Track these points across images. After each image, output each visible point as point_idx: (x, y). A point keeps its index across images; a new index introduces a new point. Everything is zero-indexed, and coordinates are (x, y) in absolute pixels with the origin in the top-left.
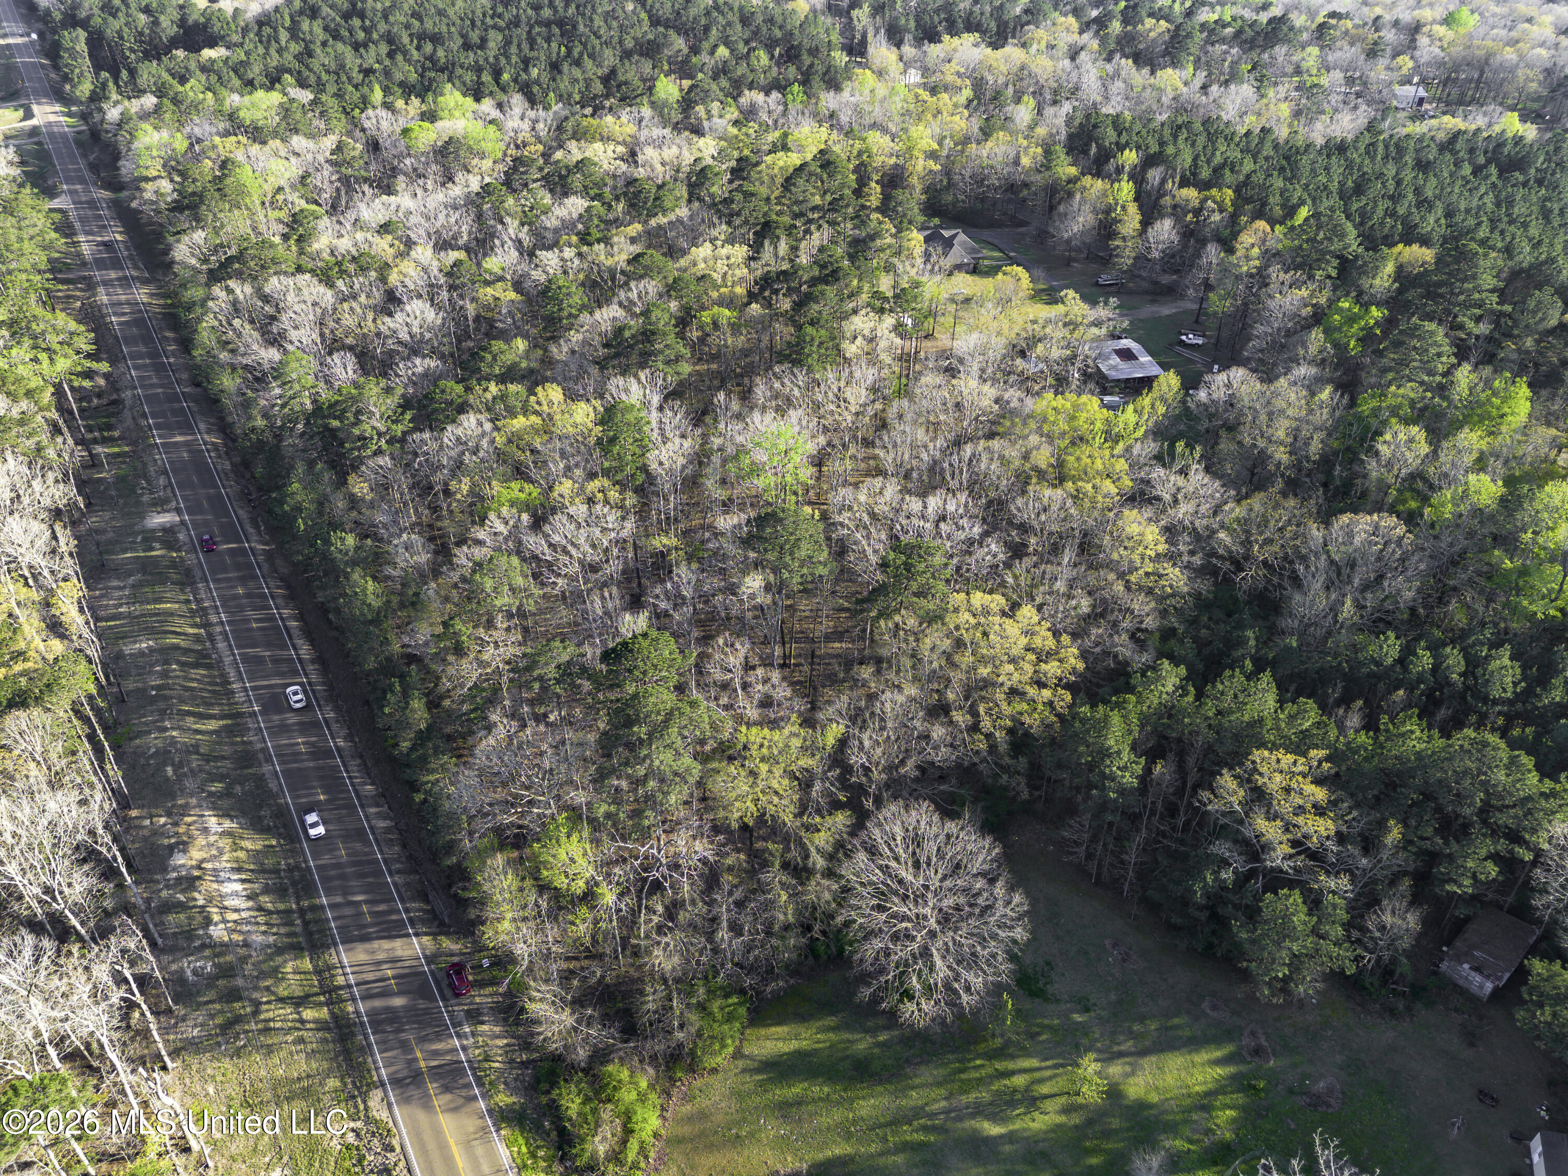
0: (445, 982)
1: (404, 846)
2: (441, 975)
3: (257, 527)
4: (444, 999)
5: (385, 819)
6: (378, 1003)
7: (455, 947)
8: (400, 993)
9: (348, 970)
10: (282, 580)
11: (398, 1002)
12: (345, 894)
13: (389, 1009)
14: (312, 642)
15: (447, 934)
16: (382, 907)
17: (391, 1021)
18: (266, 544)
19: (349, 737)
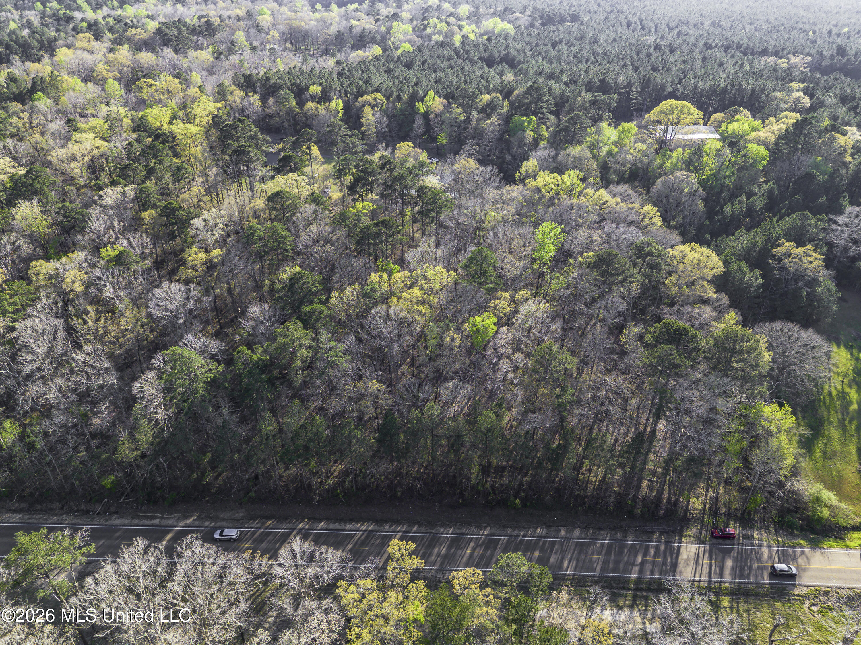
0: (720, 541)
1: (601, 529)
2: (714, 541)
3: (156, 518)
4: (734, 545)
5: (572, 531)
6: (727, 572)
7: (694, 530)
8: (723, 561)
9: (697, 578)
10: (253, 518)
11: (729, 563)
12: (633, 564)
13: (733, 568)
14: (351, 521)
15: (683, 532)
16: (652, 552)
17: (742, 569)
18: (187, 518)
19: (480, 527)
